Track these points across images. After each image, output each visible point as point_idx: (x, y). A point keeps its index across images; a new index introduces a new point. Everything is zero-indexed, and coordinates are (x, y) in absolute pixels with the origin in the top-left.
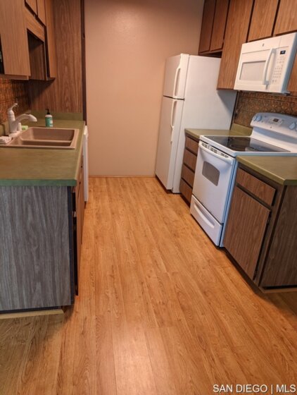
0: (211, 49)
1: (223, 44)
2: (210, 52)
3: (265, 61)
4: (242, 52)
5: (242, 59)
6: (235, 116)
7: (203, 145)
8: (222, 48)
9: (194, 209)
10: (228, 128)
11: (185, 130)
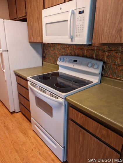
0: (18, 17)
1: (26, 13)
2: (18, 19)
3: (67, 21)
4: (43, 16)
5: (45, 21)
6: (44, 58)
7: (31, 84)
8: (26, 16)
9: (35, 127)
10: (41, 65)
11: (14, 71)
